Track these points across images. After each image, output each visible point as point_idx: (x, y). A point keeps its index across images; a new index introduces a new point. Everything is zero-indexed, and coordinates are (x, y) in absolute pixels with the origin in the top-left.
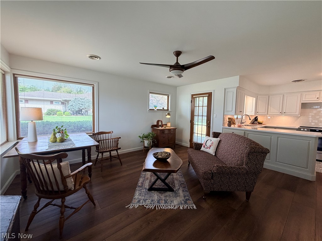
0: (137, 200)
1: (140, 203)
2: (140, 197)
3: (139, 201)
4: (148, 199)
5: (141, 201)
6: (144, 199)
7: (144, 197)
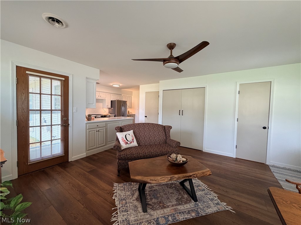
0: (218, 206)
1: (219, 202)
2: (212, 205)
3: (218, 204)
4: (208, 198)
5: (216, 202)
6: (211, 201)
7: (208, 202)
